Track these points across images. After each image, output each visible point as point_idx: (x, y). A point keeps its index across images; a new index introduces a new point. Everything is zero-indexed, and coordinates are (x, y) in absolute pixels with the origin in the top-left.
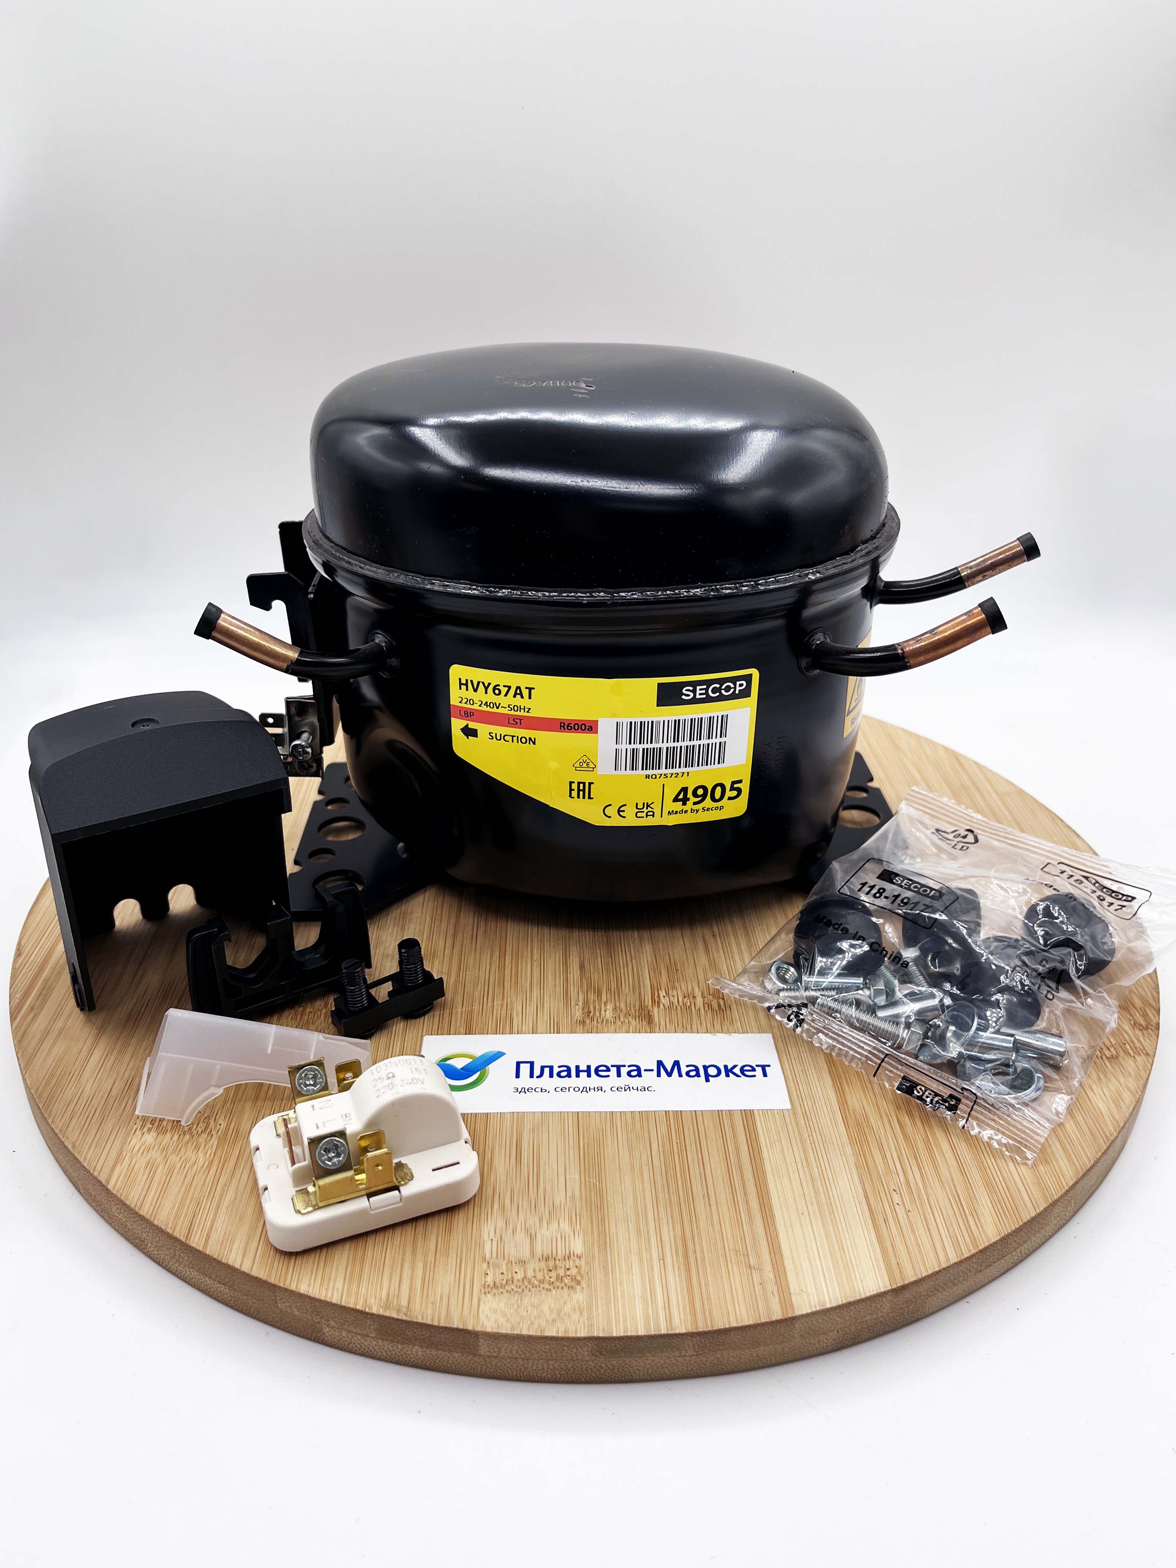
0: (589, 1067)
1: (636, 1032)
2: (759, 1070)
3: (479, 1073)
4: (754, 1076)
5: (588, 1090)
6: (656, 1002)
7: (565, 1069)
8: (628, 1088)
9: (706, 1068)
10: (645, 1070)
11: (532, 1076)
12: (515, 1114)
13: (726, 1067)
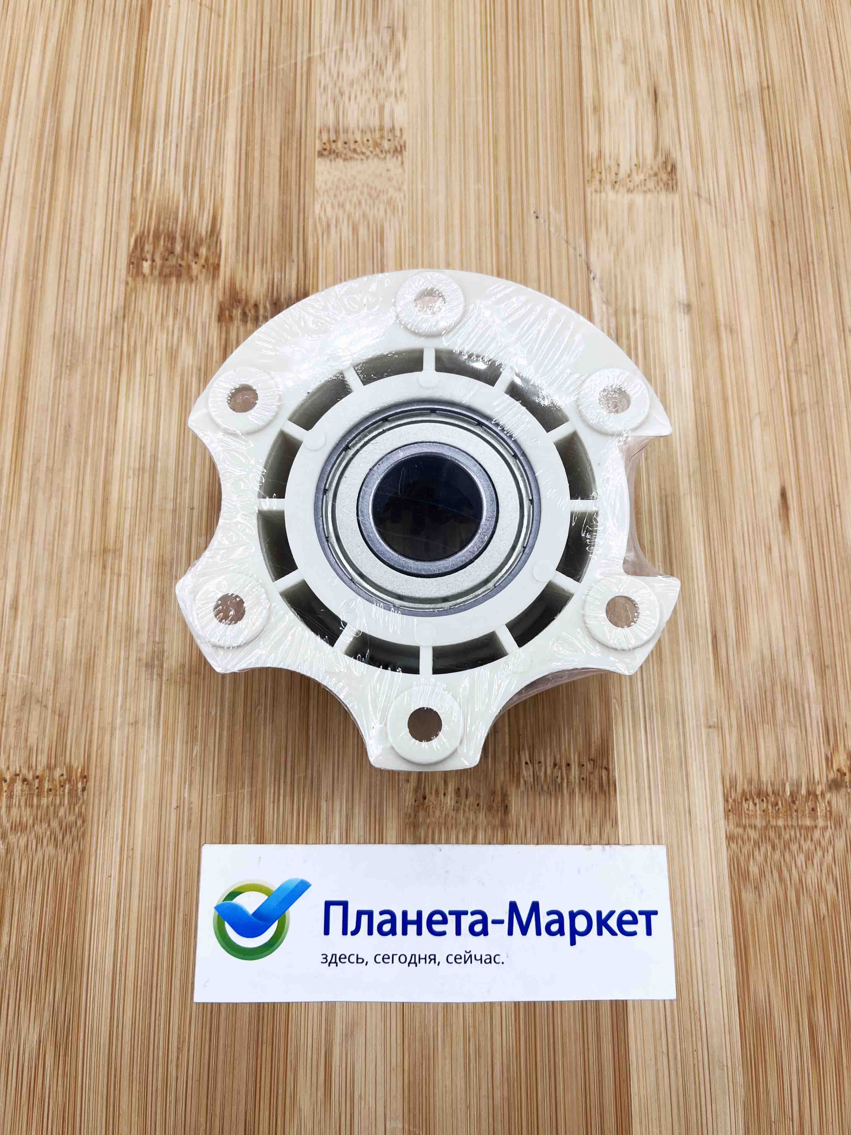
0: (419, 914)
1: (485, 844)
2: (642, 919)
3: (276, 923)
4: (634, 934)
5: (417, 961)
6: (516, 777)
7: (387, 917)
8: (469, 958)
9: (573, 916)
10: (494, 922)
11: (345, 932)
12: (324, 1004)
13: (599, 913)
